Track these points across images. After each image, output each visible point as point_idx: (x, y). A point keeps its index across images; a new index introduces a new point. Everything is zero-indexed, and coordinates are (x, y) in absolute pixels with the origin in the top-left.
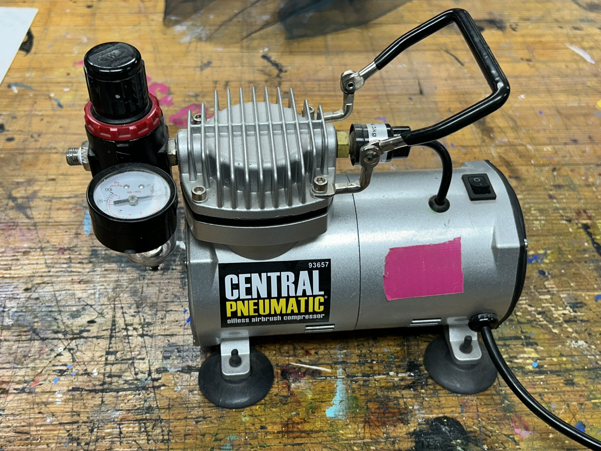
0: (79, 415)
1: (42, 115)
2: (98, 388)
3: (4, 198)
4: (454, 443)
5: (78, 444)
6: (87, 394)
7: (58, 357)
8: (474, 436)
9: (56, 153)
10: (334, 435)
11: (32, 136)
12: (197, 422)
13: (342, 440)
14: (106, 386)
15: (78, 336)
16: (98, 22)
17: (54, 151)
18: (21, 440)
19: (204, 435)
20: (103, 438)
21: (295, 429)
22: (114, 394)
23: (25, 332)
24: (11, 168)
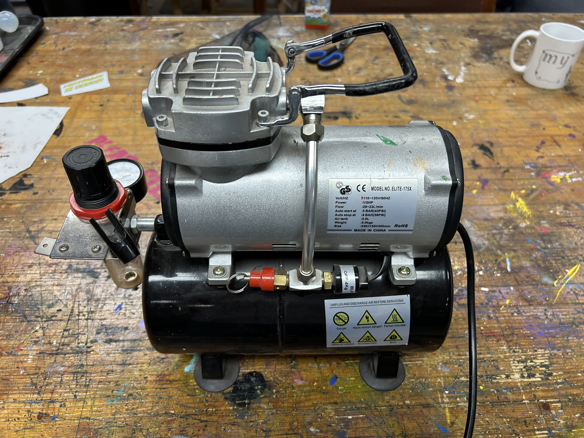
0: (40, 369)
1: (58, 178)
2: (54, 352)
3: (24, 232)
4: (256, 388)
5: (36, 387)
6: (47, 356)
7: (35, 333)
8: (269, 384)
9: (61, 202)
10: (186, 383)
11: (49, 191)
12: (107, 374)
13: (191, 386)
14: (59, 351)
15: (49, 319)
16: (104, 116)
17: (60, 201)
18: (4, 384)
19: (110, 382)
20: (51, 383)
21: (164, 379)
22: (62, 356)
23: (19, 316)
24: (32, 212)
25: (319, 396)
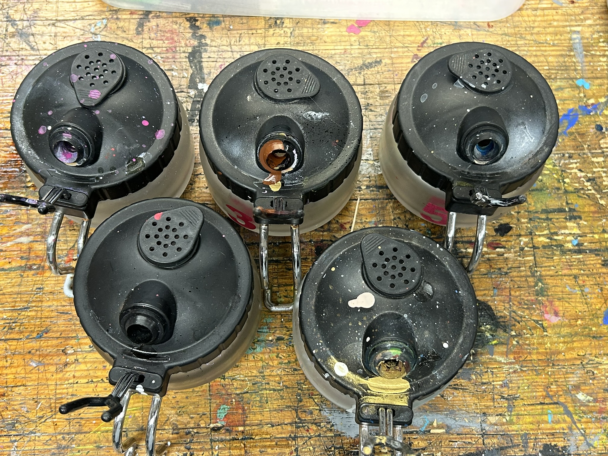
4: (483, 328)
8: (503, 322)
25: (586, 343)
